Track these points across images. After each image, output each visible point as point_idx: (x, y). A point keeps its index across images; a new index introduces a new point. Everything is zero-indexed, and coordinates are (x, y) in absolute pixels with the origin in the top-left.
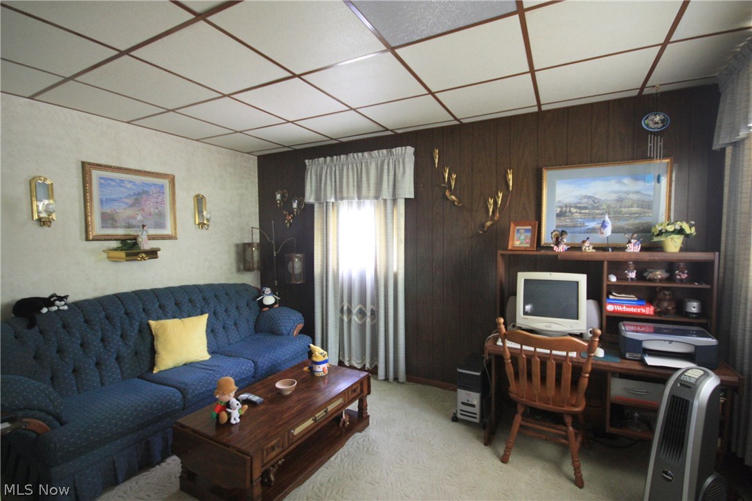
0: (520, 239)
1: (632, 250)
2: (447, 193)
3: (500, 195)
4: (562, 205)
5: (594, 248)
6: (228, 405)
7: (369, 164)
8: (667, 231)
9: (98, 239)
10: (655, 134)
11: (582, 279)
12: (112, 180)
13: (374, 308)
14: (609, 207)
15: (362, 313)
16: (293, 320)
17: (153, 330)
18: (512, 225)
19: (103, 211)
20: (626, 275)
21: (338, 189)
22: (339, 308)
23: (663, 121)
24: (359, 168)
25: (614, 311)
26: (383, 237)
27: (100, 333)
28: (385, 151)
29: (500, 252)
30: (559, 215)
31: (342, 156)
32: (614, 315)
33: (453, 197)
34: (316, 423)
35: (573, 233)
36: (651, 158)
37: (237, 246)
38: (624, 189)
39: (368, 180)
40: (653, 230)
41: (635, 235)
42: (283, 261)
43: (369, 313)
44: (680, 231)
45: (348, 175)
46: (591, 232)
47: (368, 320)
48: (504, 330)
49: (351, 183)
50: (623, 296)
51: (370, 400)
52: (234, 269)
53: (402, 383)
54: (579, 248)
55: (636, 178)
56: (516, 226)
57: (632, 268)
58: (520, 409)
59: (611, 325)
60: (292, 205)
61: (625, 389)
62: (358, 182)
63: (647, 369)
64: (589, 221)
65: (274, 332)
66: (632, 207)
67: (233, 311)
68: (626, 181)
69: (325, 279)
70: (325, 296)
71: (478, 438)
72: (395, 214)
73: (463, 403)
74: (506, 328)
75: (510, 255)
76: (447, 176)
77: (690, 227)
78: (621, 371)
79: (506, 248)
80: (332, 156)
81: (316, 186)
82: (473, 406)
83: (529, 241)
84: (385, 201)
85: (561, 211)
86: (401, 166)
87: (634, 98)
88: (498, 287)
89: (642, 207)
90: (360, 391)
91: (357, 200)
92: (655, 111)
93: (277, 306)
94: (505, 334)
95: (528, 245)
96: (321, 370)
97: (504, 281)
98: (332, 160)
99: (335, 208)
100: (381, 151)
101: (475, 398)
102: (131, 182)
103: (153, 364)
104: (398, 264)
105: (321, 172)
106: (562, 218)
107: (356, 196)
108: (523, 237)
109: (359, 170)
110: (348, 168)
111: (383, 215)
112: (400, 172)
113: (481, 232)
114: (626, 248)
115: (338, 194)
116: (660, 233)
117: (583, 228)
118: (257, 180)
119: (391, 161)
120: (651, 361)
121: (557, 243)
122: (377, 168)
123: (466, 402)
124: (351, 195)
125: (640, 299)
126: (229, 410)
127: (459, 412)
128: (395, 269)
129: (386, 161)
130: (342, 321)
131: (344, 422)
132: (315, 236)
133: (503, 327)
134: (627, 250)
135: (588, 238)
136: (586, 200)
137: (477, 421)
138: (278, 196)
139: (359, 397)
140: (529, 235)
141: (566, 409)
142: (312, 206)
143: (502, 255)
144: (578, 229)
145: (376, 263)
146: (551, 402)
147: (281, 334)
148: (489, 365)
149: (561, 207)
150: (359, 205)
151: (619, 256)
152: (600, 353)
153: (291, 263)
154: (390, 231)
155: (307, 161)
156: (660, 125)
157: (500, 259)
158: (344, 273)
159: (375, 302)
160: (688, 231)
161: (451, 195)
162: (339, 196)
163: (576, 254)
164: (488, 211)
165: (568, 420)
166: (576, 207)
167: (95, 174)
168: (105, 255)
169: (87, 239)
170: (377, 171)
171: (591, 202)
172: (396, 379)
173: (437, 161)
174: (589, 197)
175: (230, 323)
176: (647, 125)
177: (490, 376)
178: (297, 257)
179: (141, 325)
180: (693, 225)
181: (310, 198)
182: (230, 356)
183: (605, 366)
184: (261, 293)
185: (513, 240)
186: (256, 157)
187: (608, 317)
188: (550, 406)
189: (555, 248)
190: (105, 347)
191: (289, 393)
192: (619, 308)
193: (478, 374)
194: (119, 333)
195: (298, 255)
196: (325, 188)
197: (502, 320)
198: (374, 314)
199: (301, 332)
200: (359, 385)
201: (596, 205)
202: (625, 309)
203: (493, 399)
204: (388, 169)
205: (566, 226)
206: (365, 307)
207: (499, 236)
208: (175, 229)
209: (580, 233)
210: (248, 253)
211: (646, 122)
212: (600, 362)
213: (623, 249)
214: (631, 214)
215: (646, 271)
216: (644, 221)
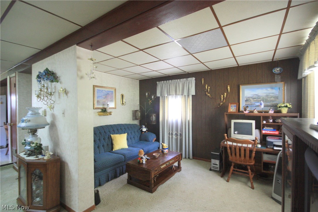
0: (232, 109)
1: (271, 113)
2: (207, 93)
3: (225, 94)
4: (247, 97)
5: (258, 112)
6: (142, 158)
7: (179, 83)
8: (282, 107)
9: (96, 109)
10: (278, 74)
11: (253, 122)
12: (100, 90)
13: (181, 133)
14: (263, 98)
15: (177, 135)
16: (153, 137)
17: (112, 137)
18: (230, 104)
19: (98, 100)
20: (269, 121)
21: (168, 92)
22: (168, 133)
23: (280, 70)
24: (176, 85)
25: (265, 133)
26: (184, 108)
27: (98, 138)
28: (185, 79)
29: (225, 113)
30: (246, 101)
31: (170, 81)
32: (265, 134)
33: (209, 95)
34: (167, 166)
35: (251, 107)
36: (276, 82)
37: (133, 111)
38: (268, 92)
39: (179, 88)
40: (278, 106)
41: (272, 108)
42: (149, 116)
43: (179, 135)
44: (286, 106)
45: (172, 87)
46: (257, 107)
47: (179, 137)
48: (226, 138)
49: (173, 90)
50: (269, 128)
51: (182, 162)
52: (132, 119)
53: (191, 159)
54: (253, 112)
55: (272, 88)
56: (231, 104)
57: (271, 119)
58: (233, 164)
59: (264, 138)
60: (152, 97)
61: (268, 158)
62: (175, 89)
63: (274, 151)
64: (257, 103)
65: (146, 140)
66: (271, 98)
67: (133, 133)
68: (269, 89)
69: (163, 122)
70: (163, 128)
71: (219, 175)
72: (188, 100)
73: (213, 164)
74: (228, 137)
75: (229, 114)
76: (206, 87)
77: (290, 105)
78: (266, 151)
79: (227, 112)
80: (166, 80)
81: (161, 91)
82: (217, 165)
83: (235, 109)
84: (185, 96)
85: (247, 99)
86: (191, 84)
87: (271, 62)
88: (225, 125)
89: (275, 98)
90: (179, 158)
91: (175, 95)
92: (277, 67)
93: (147, 132)
94: (227, 139)
95: (235, 111)
96: (166, 151)
97: (227, 123)
98: (166, 82)
99: (167, 98)
100: (184, 79)
101: (217, 162)
102: (104, 91)
103: (112, 148)
104: (189, 117)
105: (162, 86)
106: (247, 102)
107: (175, 94)
108: (233, 108)
109: (176, 86)
110: (172, 85)
111: (184, 101)
112: (190, 86)
113: (219, 106)
114: (269, 112)
115: (168, 94)
116: (280, 107)
117: (254, 105)
118: (139, 88)
119: (187, 82)
120: (275, 148)
121: (245, 110)
122: (182, 85)
123: (214, 163)
124: (173, 94)
125: (274, 129)
126: (143, 160)
127: (212, 167)
128: (188, 119)
129: (185, 82)
130: (169, 137)
131: (174, 169)
132: (160, 108)
133: (226, 137)
134: (269, 113)
135: (256, 109)
136: (255, 96)
137: (218, 170)
138: (147, 94)
139: (178, 161)
140: (235, 107)
141: (248, 163)
142: (159, 98)
143: (226, 114)
144: (253, 106)
145: (182, 117)
146: (243, 162)
147: (149, 141)
148: (222, 152)
149: (247, 98)
150: (175, 97)
151: (266, 114)
152: (259, 146)
153: (152, 117)
154: (187, 106)
155: (157, 82)
156: (279, 71)
157: (225, 115)
158: (170, 120)
159: (181, 131)
160: (289, 106)
161: (208, 94)
162: (169, 94)
163: (252, 114)
164: (221, 99)
165: (249, 167)
166: (252, 98)
167: (96, 88)
168: (97, 114)
169: (94, 109)
170: (182, 86)
171: (257, 96)
172: (189, 158)
173: (203, 82)
174: (256, 95)
175: (132, 137)
176: (275, 71)
177: (223, 155)
178: (154, 115)
179: (108, 136)
180: (291, 104)
181: (158, 94)
182: (134, 147)
183: (261, 150)
184: (141, 127)
185: (230, 109)
186: (139, 81)
187: (263, 135)
188: (243, 163)
189: (245, 112)
190: (100, 142)
191: (157, 157)
192: (266, 132)
193: (218, 154)
194: (103, 138)
195: (154, 114)
196: (164, 91)
197: (226, 135)
198: (181, 135)
199: (156, 141)
200: (178, 156)
201: (259, 97)
202: (269, 132)
203: (224, 163)
204: (186, 85)
205: (248, 104)
206: (178, 132)
207: (225, 108)
208: (116, 105)
209: (253, 107)
210: (137, 113)
211: (274, 70)
212: (259, 149)
213: (268, 112)
214: (271, 100)
215: (276, 120)
216: (275, 103)
